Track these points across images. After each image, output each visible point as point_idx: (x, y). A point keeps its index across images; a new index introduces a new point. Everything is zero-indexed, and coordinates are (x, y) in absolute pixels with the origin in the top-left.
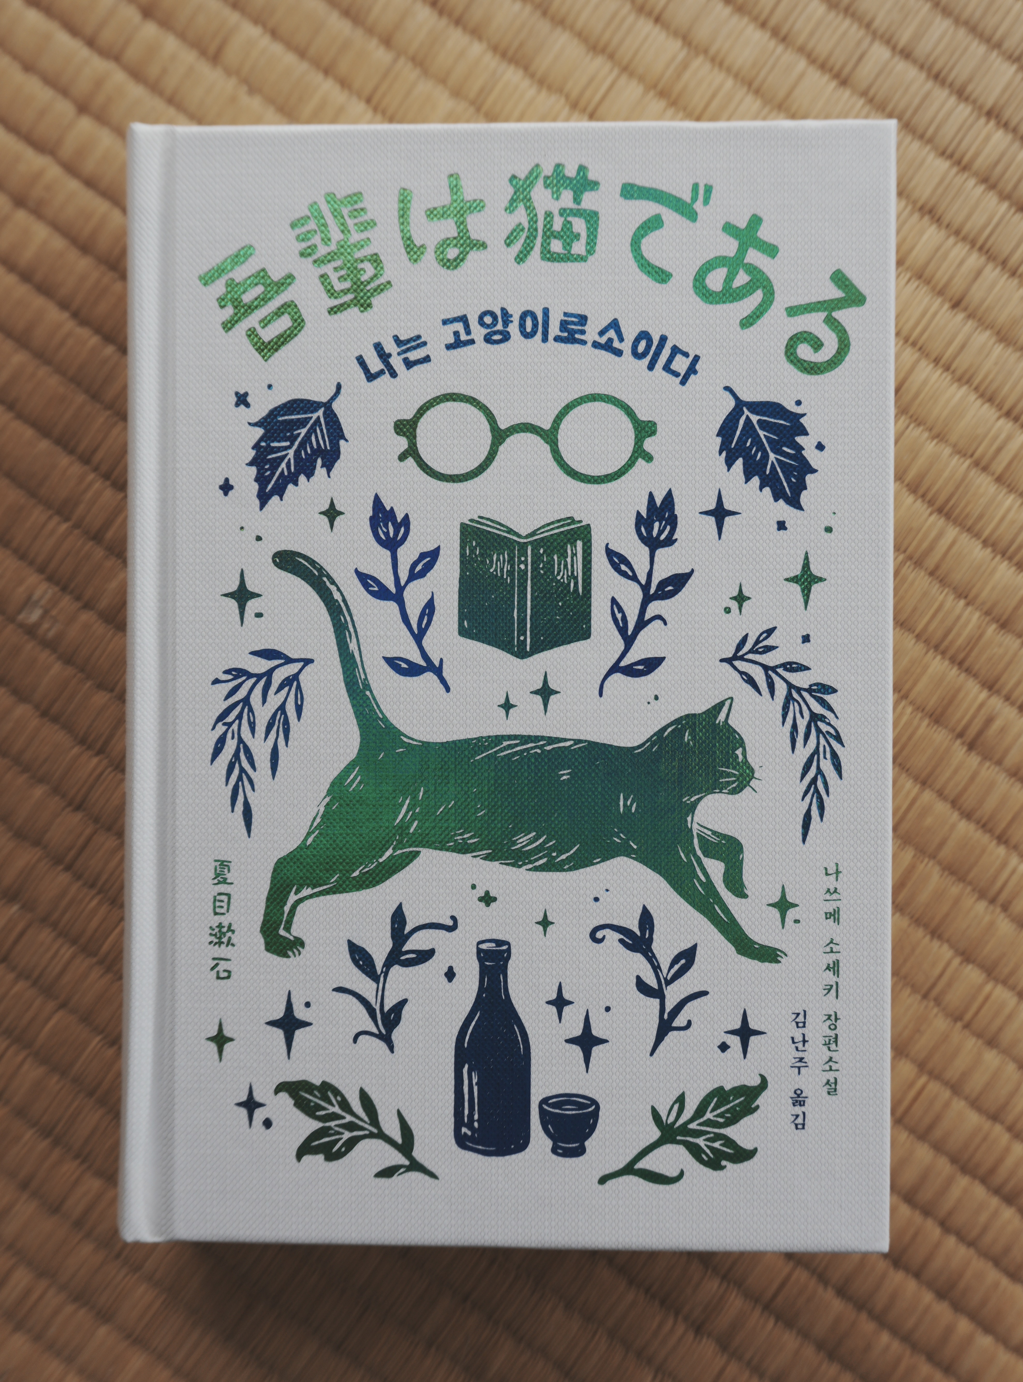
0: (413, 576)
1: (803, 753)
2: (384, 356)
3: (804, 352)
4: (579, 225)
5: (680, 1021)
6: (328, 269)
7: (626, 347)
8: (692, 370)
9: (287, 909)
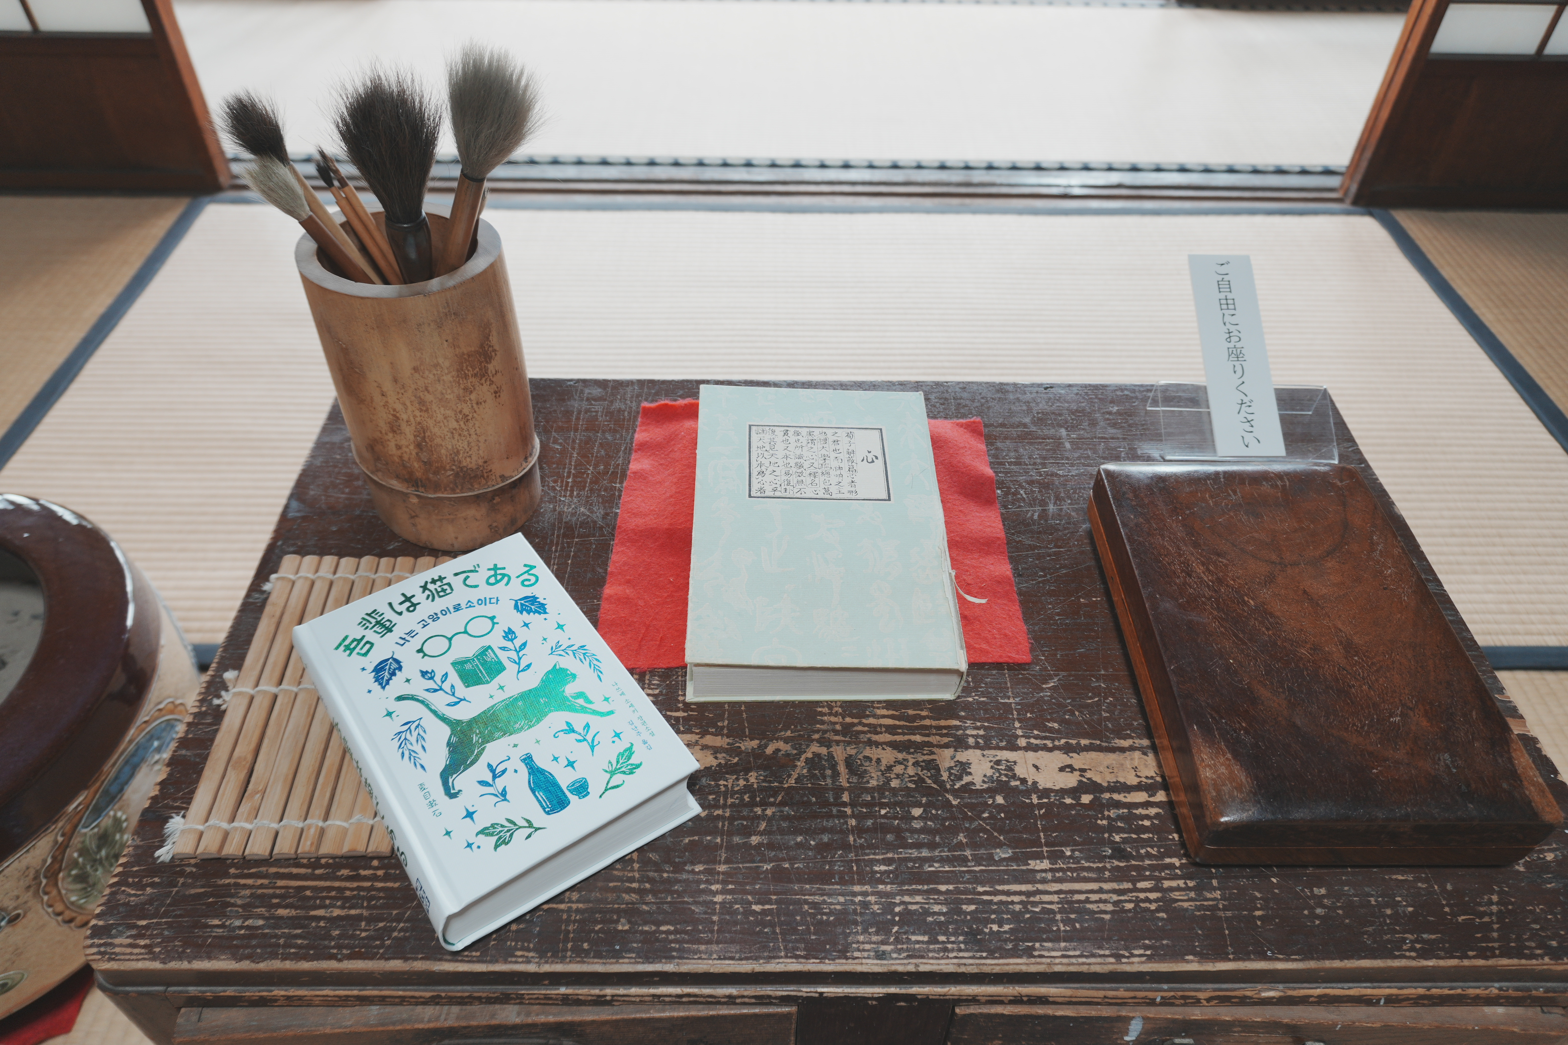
0: (443, 682)
2: (404, 639)
3: (526, 583)
5: (596, 743)
6: (375, 629)
7: (475, 604)
8: (498, 600)
9: (450, 784)
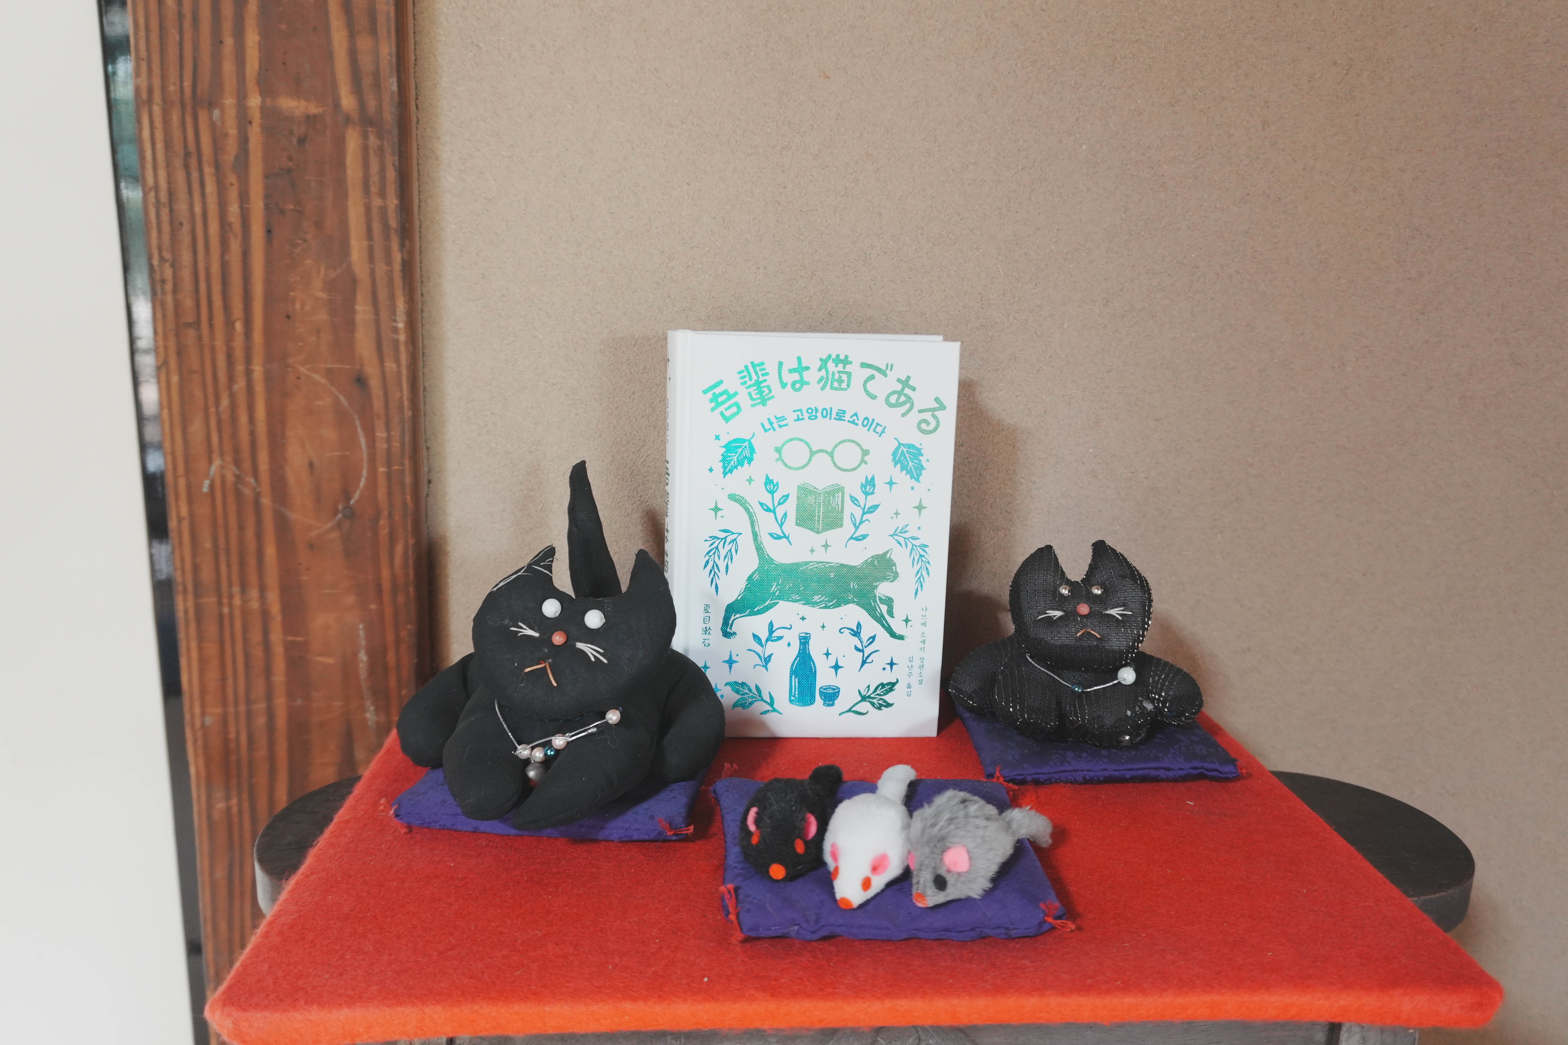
0: (779, 504)
1: (916, 568)
2: (771, 424)
3: (924, 426)
4: (844, 377)
5: (869, 660)
6: (751, 390)
7: (860, 422)
8: (883, 432)
9: (730, 622)
